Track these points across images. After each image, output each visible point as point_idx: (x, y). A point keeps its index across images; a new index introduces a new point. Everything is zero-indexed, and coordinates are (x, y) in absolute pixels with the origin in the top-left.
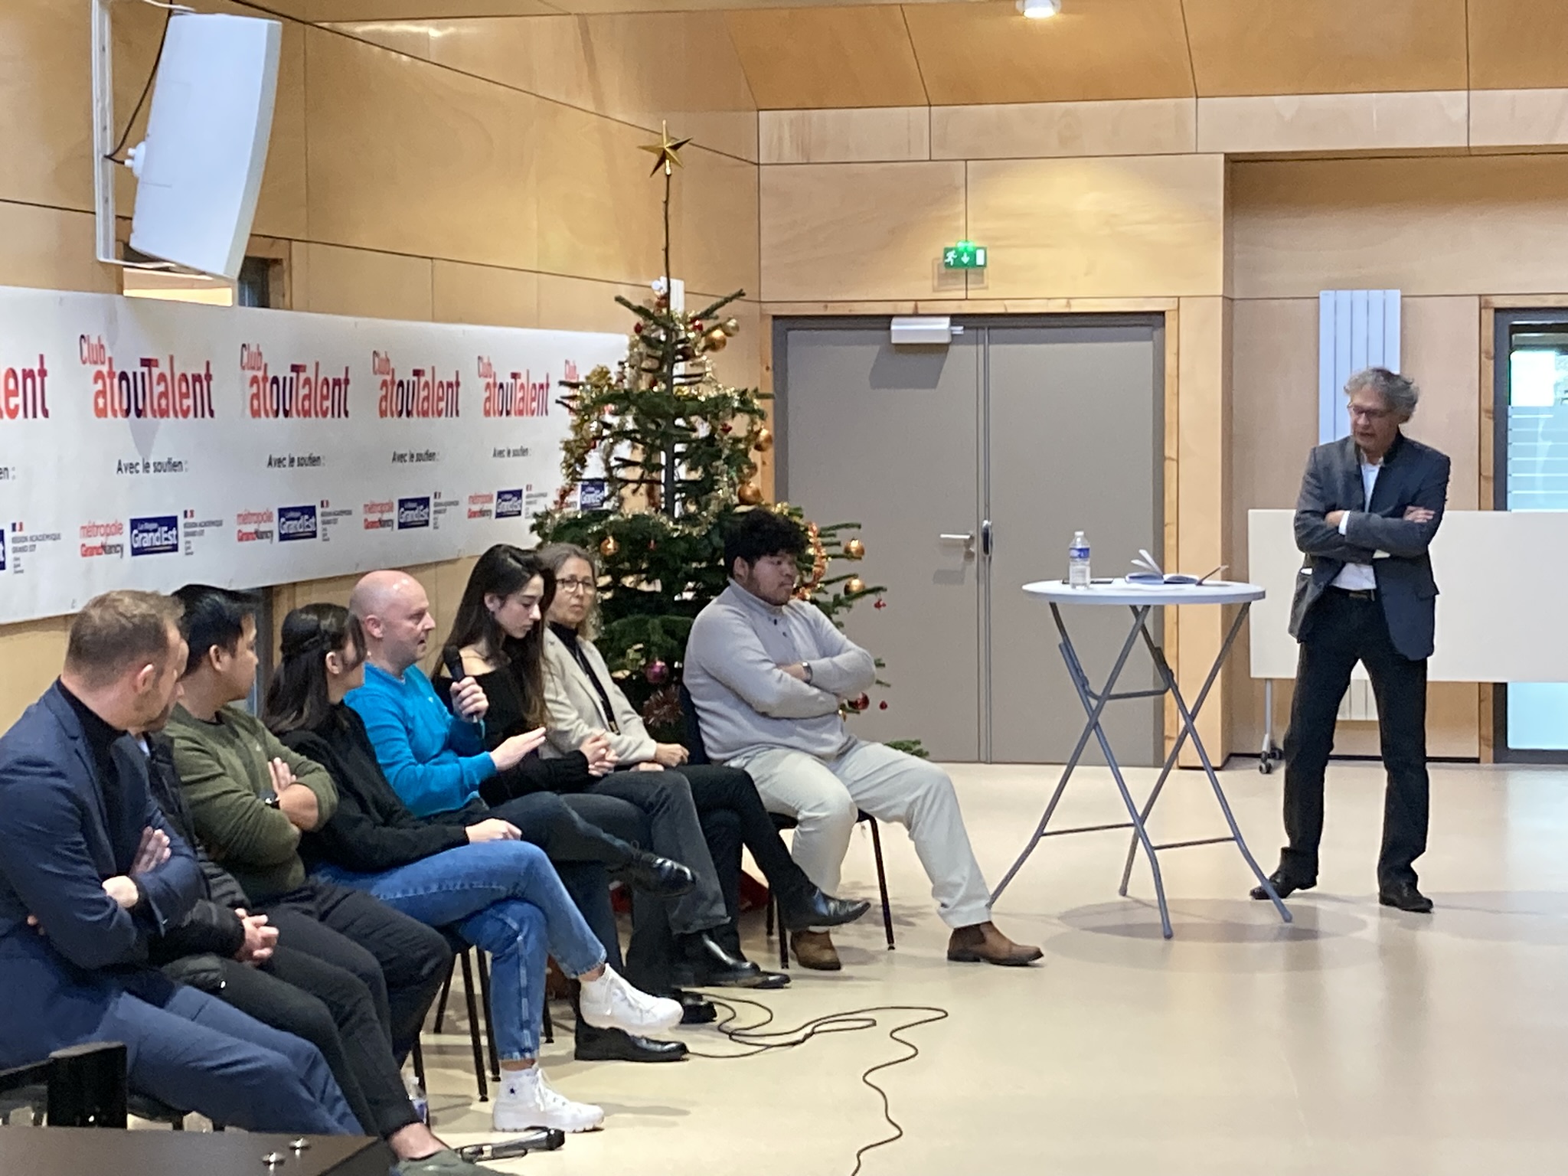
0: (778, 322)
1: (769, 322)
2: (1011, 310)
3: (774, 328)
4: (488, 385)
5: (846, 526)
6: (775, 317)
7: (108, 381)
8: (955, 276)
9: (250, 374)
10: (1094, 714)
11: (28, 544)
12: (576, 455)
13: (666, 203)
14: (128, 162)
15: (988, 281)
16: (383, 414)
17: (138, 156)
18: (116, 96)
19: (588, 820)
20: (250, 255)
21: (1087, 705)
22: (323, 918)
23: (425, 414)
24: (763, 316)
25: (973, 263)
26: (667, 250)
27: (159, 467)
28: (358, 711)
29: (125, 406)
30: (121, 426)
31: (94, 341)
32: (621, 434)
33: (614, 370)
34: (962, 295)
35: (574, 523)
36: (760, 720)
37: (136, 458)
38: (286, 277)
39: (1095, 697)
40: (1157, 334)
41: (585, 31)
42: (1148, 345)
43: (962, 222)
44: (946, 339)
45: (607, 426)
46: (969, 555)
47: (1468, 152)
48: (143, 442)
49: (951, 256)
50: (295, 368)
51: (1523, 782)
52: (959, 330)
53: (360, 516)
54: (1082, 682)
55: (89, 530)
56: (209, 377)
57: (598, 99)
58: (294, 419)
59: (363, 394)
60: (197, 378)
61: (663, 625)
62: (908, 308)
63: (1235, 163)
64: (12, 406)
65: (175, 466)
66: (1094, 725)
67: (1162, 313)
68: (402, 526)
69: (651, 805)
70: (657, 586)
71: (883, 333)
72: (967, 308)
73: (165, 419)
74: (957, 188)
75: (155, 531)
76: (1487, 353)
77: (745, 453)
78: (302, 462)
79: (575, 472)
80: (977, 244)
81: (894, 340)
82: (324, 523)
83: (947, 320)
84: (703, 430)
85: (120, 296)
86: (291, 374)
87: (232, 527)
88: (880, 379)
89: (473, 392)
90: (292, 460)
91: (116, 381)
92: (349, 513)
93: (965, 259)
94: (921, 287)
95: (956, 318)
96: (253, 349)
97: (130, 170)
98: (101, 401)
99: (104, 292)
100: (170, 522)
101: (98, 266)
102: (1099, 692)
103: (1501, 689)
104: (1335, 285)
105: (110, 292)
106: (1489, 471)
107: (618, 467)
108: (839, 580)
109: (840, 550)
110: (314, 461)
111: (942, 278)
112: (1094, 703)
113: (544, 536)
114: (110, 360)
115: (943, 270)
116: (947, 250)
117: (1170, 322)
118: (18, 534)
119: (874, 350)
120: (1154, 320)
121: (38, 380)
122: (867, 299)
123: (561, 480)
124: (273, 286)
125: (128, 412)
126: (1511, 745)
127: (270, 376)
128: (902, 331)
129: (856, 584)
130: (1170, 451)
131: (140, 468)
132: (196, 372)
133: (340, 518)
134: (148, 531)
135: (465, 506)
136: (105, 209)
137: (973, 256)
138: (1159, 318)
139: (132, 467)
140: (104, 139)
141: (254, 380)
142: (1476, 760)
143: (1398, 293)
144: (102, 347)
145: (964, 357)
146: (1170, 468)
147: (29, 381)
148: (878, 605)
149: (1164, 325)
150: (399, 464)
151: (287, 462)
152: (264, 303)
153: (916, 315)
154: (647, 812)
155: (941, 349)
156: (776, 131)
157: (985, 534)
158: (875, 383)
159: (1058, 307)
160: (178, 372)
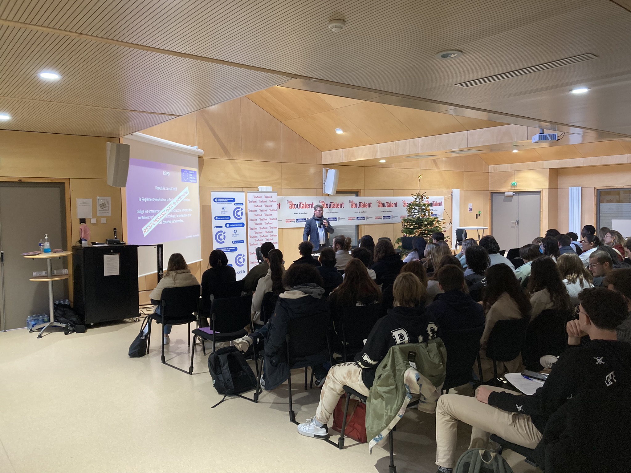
2: (521, 191)
3: (491, 194)
4: (405, 203)
6: (491, 192)
8: (513, 187)
9: (351, 203)
15: (517, 187)
16: (379, 207)
18: (325, 177)
23: (389, 207)
24: (489, 192)
25: (515, 185)
27: (333, 213)
29: (327, 207)
34: (514, 189)
42: (538, 195)
43: (514, 179)
46: (516, 225)
52: (514, 194)
56: (343, 204)
58: (360, 208)
62: (507, 191)
63: (551, 170)
65: (336, 213)
68: (385, 219)
73: (335, 208)
74: (514, 175)
75: (333, 219)
76: (595, 196)
78: (362, 212)
80: (515, 182)
81: (505, 195)
83: (512, 192)
86: (359, 203)
87: (348, 219)
88: (505, 200)
90: (360, 212)
91: (326, 205)
92: (372, 217)
94: (509, 188)
95: (514, 192)
96: (352, 201)
98: (323, 206)
104: (571, 186)
106: (595, 213)
110: (364, 212)
115: (511, 186)
116: (512, 183)
117: (541, 192)
119: (504, 197)
120: (539, 192)
122: (502, 189)
128: (506, 194)
130: (541, 210)
133: (370, 218)
139: (328, 213)
143: (581, 187)
145: (515, 197)
146: (541, 212)
147: (310, 205)
150: (383, 212)
151: (358, 212)
155: (512, 196)
156: (491, 168)
157: (517, 221)
158: (504, 201)
159: (527, 190)
160: (337, 203)
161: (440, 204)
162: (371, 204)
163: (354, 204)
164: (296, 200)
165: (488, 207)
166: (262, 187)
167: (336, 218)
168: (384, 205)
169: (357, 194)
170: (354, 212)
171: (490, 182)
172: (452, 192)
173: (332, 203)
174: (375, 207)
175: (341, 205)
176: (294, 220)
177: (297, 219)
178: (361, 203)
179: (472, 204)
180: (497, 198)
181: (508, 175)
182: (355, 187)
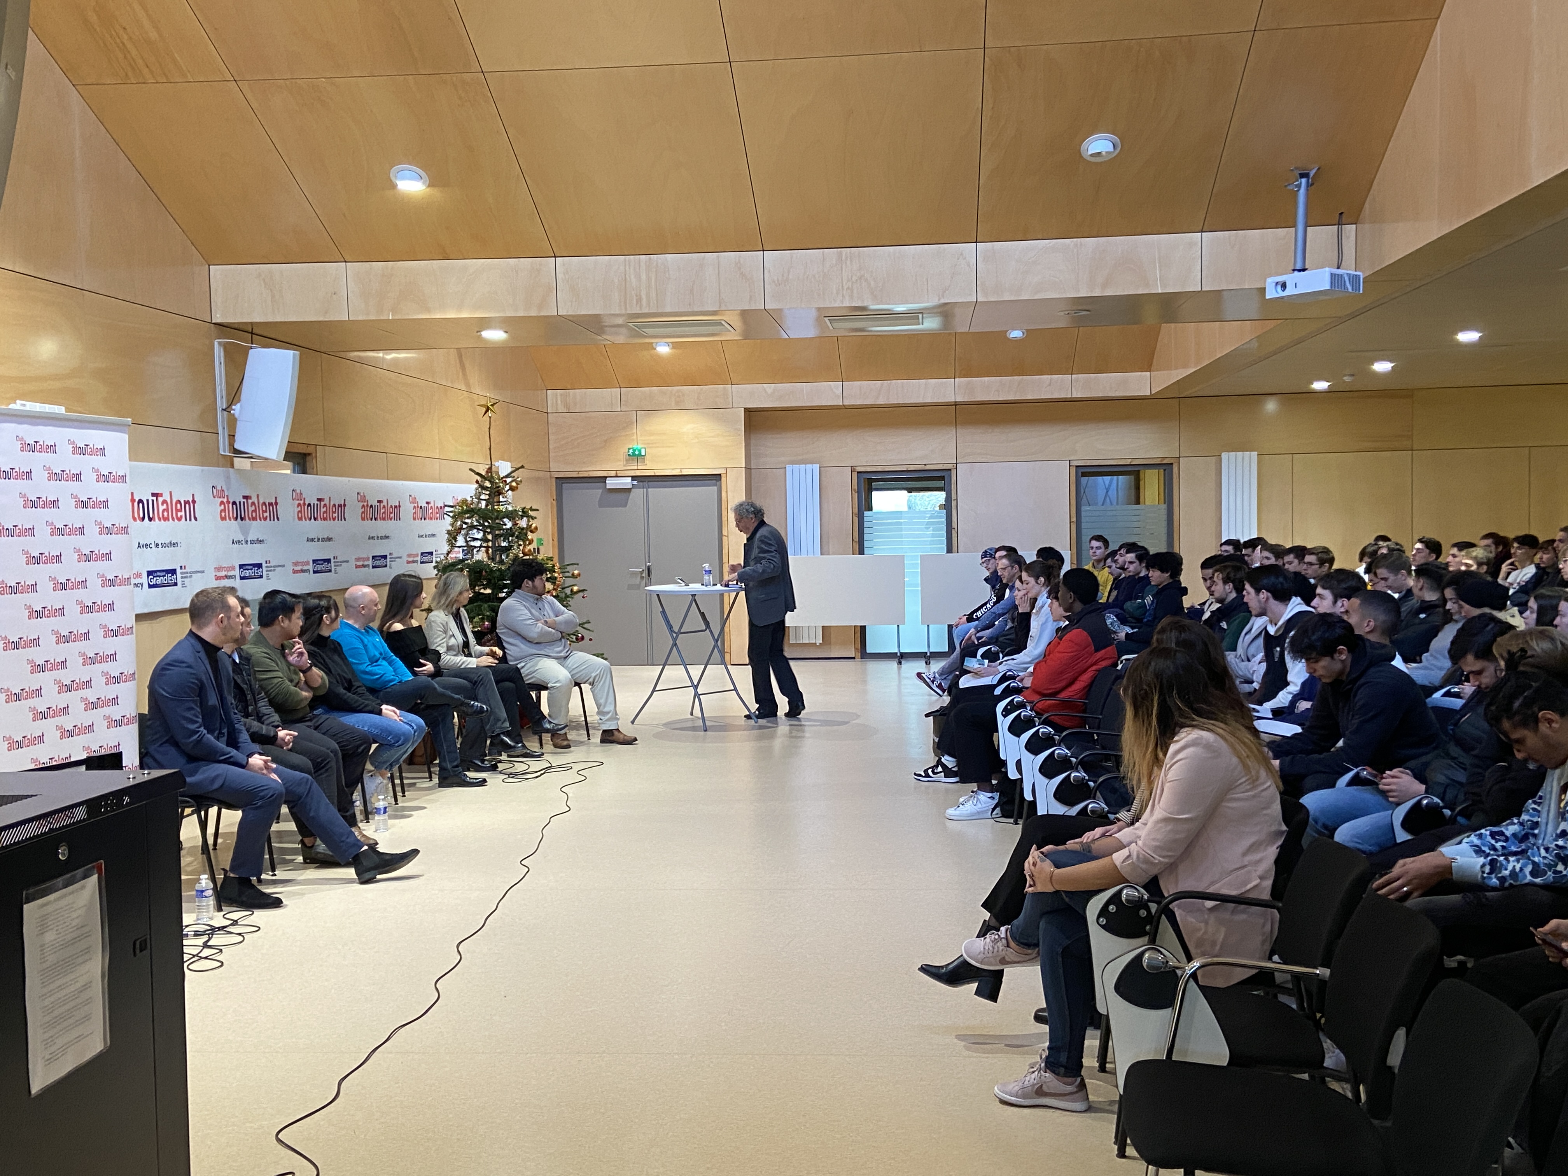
0: (558, 481)
1: (554, 480)
2: (657, 474)
3: (556, 483)
4: (415, 507)
5: (572, 564)
6: (556, 478)
7: (227, 505)
8: (633, 460)
9: (297, 502)
10: (675, 640)
11: (189, 575)
12: (452, 536)
13: (490, 428)
14: (232, 412)
15: (647, 462)
16: (363, 519)
17: (236, 409)
18: (227, 383)
19: (443, 688)
20: (289, 450)
21: (672, 636)
22: (316, 728)
23: (384, 519)
24: (551, 477)
25: (640, 455)
26: (490, 449)
27: (252, 542)
28: (341, 643)
29: (235, 516)
30: (234, 525)
31: (219, 488)
32: (472, 527)
33: (469, 499)
34: (636, 468)
35: (453, 565)
36: (529, 644)
37: (241, 538)
38: (314, 461)
39: (675, 633)
40: (718, 483)
41: (460, 356)
42: (716, 488)
43: (635, 437)
44: (630, 486)
45: (466, 523)
46: (642, 578)
47: (845, 407)
48: (245, 532)
49: (631, 451)
50: (319, 500)
51: (873, 666)
52: (635, 482)
53: (353, 563)
54: (670, 627)
55: (218, 569)
56: (276, 503)
57: (468, 385)
58: (319, 521)
59: (353, 511)
60: (271, 504)
61: (489, 606)
62: (613, 473)
63: (748, 411)
64: (179, 516)
65: (260, 542)
66: (676, 644)
67: (720, 475)
68: (373, 567)
69: (476, 682)
70: (488, 591)
71: (602, 484)
72: (638, 473)
73: (254, 522)
74: (632, 423)
75: (251, 569)
76: (855, 490)
77: (526, 534)
78: (323, 540)
79: (452, 543)
80: (643, 446)
81: (608, 487)
82: (335, 566)
83: (630, 478)
84: (509, 525)
85: (231, 469)
86: (316, 502)
87: (290, 568)
88: (603, 503)
89: (407, 510)
90: (318, 540)
91: (231, 505)
92: (347, 562)
93: (637, 453)
94: (619, 465)
95: (634, 478)
96: (298, 492)
97: (234, 415)
98: (223, 514)
99: (223, 467)
100: (259, 566)
101: (220, 456)
102: (676, 631)
103: (863, 629)
104: (793, 463)
105: (227, 467)
106: (856, 539)
107: (470, 541)
108: (568, 587)
109: (570, 575)
110: (329, 539)
111: (626, 460)
112: (675, 635)
113: (439, 571)
114: (227, 496)
115: (628, 457)
116: (629, 449)
117: (723, 479)
118: (183, 570)
119: (600, 491)
120: (716, 478)
121: (192, 505)
122: (596, 470)
123: (446, 548)
124: (308, 464)
125: (236, 519)
126: (868, 652)
127: (307, 503)
128: (611, 483)
129: (575, 588)
130: (725, 532)
131: (243, 542)
132: (271, 501)
133: (343, 564)
134: (248, 570)
135: (405, 559)
136: (224, 433)
137: (640, 451)
138: (718, 477)
139: (239, 542)
140: (222, 403)
141: (299, 505)
142: (854, 658)
143: (816, 467)
144: (223, 490)
145: (638, 494)
146: (725, 539)
147: (187, 506)
148: (583, 597)
149: (721, 480)
150: (372, 541)
151: (316, 540)
152: (304, 472)
153: (617, 476)
154: (474, 684)
155: (628, 490)
156: (554, 399)
157: (649, 569)
158: (600, 506)
159: (676, 472)
160: (261, 501)
164: (142, 478)
167: (261, 566)
170: (306, 541)
171: (553, 445)
174: (353, 520)
176: (139, 575)
177: (150, 573)
180: (574, 495)
181: (616, 424)
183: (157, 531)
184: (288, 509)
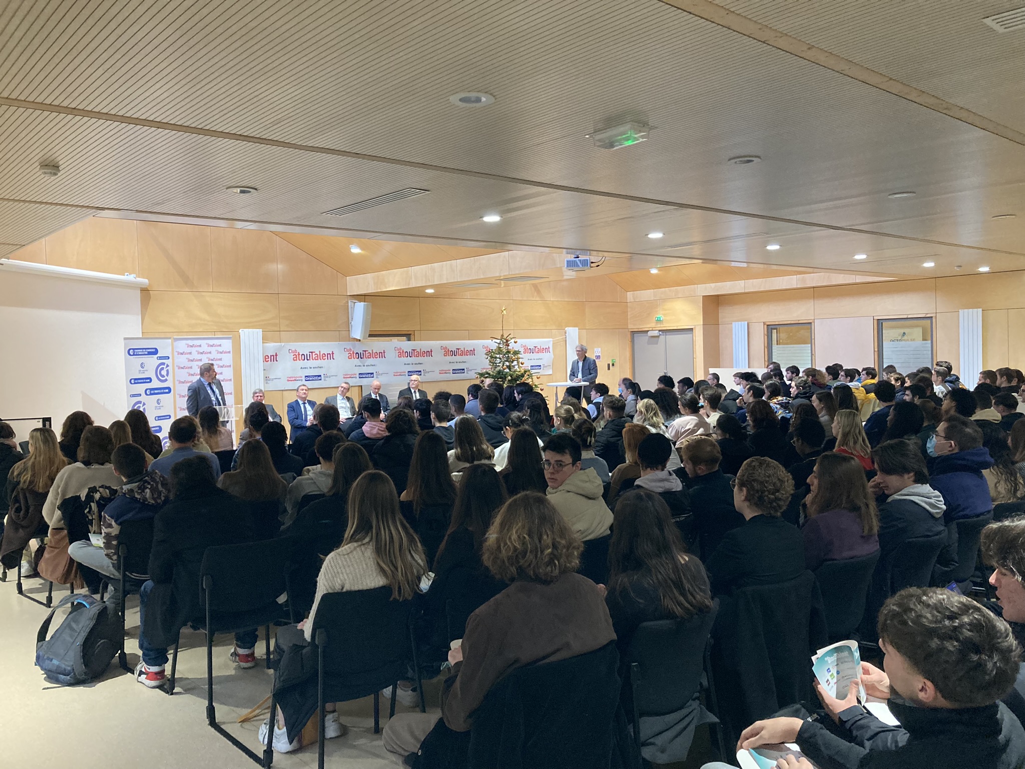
2: (668, 329)
3: (631, 334)
4: (486, 350)
6: (631, 332)
7: (352, 354)
9: (398, 351)
11: (328, 377)
15: (664, 323)
16: (446, 356)
23: (462, 355)
24: (628, 331)
25: (660, 320)
27: (367, 366)
30: (356, 360)
34: (659, 326)
37: (361, 364)
40: (691, 333)
42: (690, 335)
43: (660, 312)
44: (658, 335)
48: (364, 362)
49: (657, 318)
52: (661, 333)
53: (437, 372)
55: (347, 375)
56: (384, 352)
57: (542, 297)
58: (413, 358)
59: (438, 353)
62: (651, 329)
63: (705, 298)
65: (372, 365)
68: (452, 374)
71: (647, 334)
72: (660, 329)
73: (368, 359)
74: (660, 305)
75: (367, 375)
76: (765, 334)
78: (416, 364)
80: (662, 316)
83: (658, 331)
85: (356, 342)
86: (411, 351)
87: (392, 374)
88: (649, 343)
89: (480, 351)
90: (412, 364)
91: (355, 354)
92: (433, 372)
94: (653, 325)
95: (660, 331)
96: (399, 347)
98: (350, 357)
104: (736, 321)
105: (354, 341)
106: (766, 360)
110: (420, 364)
111: (657, 323)
114: (353, 351)
115: (656, 321)
117: (693, 330)
118: (325, 376)
119: (648, 337)
120: (691, 330)
121: (332, 355)
122: (645, 327)
125: (358, 358)
127: (405, 351)
128: (650, 334)
130: (695, 356)
131: (362, 366)
132: (381, 352)
133: (430, 373)
134: (364, 375)
137: (662, 318)
139: (359, 366)
143: (746, 323)
144: (350, 349)
145: (662, 337)
147: (329, 355)
150: (451, 364)
151: (410, 364)
153: (653, 330)
155: (658, 337)
156: (630, 295)
159: (676, 328)
160: (374, 352)
161: (547, 350)
162: (431, 351)
163: (403, 352)
164: (304, 347)
165: (628, 354)
166: (245, 330)
167: (373, 373)
168: (453, 353)
169: (408, 336)
170: (404, 364)
171: (629, 317)
172: (566, 333)
173: (365, 351)
174: (438, 356)
175: (382, 354)
176: (301, 377)
177: (306, 376)
178: (414, 350)
179: (600, 349)
180: (641, 340)
181: (651, 307)
182: (405, 328)
183: (312, 363)
184: (391, 354)
